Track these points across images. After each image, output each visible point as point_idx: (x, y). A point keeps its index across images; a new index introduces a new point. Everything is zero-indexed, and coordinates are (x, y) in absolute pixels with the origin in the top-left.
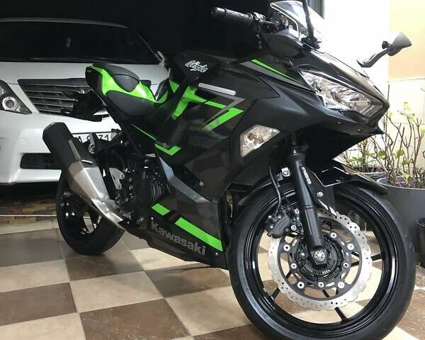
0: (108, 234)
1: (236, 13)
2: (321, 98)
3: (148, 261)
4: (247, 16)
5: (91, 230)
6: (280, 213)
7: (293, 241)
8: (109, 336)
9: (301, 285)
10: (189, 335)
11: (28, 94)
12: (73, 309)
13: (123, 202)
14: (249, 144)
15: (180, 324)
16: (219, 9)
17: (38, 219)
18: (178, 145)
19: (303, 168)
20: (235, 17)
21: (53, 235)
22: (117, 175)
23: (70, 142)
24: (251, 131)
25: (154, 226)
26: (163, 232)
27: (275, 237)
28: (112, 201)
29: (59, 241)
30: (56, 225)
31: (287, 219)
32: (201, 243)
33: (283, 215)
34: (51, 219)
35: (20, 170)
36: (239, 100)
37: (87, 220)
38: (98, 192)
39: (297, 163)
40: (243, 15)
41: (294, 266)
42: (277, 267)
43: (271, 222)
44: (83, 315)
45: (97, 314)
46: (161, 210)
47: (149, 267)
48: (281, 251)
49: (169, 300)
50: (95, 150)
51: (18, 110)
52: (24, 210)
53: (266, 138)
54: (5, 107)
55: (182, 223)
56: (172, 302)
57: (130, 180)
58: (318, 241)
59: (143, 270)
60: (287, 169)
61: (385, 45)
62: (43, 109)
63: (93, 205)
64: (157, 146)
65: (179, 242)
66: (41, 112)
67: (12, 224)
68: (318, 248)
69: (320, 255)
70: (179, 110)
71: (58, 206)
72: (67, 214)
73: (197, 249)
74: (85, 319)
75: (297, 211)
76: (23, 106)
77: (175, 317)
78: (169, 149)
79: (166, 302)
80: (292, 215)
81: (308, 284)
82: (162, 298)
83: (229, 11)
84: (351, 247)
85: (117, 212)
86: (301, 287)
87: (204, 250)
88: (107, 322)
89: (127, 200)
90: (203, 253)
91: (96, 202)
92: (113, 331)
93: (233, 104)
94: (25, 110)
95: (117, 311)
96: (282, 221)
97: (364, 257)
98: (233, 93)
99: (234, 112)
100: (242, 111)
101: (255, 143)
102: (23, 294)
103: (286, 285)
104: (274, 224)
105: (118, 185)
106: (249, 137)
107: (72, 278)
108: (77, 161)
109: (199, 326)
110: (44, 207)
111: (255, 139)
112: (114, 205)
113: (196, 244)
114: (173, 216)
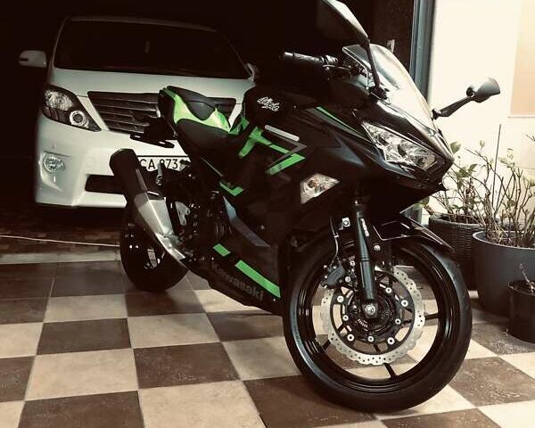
0: (171, 272)
1: (305, 57)
2: (381, 151)
3: (211, 303)
4: (318, 59)
5: (154, 265)
6: (336, 264)
7: (348, 292)
8: (159, 373)
9: (351, 338)
10: (239, 379)
11: (98, 108)
12: (128, 344)
13: (186, 239)
14: (309, 192)
15: (232, 368)
16: (287, 53)
17: (101, 249)
18: (241, 187)
19: (363, 220)
20: (305, 61)
21: (115, 266)
22: (183, 210)
23: (138, 171)
24: (312, 179)
25: (214, 266)
26: (222, 273)
27: (329, 287)
28: (176, 238)
29: (120, 274)
30: (119, 257)
31: (342, 270)
32: (260, 288)
33: (338, 266)
34: (114, 249)
35: (85, 193)
36: (301, 147)
37: (151, 254)
38: (162, 226)
39: (358, 213)
40: (313, 59)
41: (346, 318)
42: (329, 318)
43: (326, 272)
44: (136, 351)
45: (151, 351)
46: (222, 250)
47: (210, 309)
48: (334, 302)
49: (225, 344)
50: (162, 181)
51: (86, 126)
52: (87, 237)
53: (328, 187)
54: (73, 122)
55: (242, 266)
56: (229, 346)
57: (196, 216)
58: (370, 295)
59: (204, 312)
60: (347, 219)
61: (470, 91)
62: (113, 127)
63: (157, 239)
64: (222, 185)
65: (238, 285)
66: (111, 129)
67: (73, 252)
68: (369, 302)
69: (370, 309)
70: (246, 150)
71: (122, 237)
72: (131, 247)
73: (255, 293)
74: (138, 355)
75: (353, 263)
76: (92, 121)
77: (229, 360)
78: (232, 189)
79: (222, 346)
80: (347, 266)
81: (358, 338)
82: (218, 341)
83: (298, 55)
84: (405, 303)
85: (180, 248)
86: (350, 340)
87: (262, 295)
88: (159, 359)
89: (191, 237)
90: (261, 299)
91: (159, 237)
92: (163, 368)
93: (296, 150)
94: (94, 127)
95: (170, 350)
96: (336, 271)
97: (417, 315)
98: (296, 138)
99: (296, 158)
100: (303, 158)
101: (316, 191)
102: (79, 325)
103: (336, 336)
104: (329, 274)
105: (183, 220)
106: (309, 185)
107: (131, 314)
108: (143, 192)
109: (250, 371)
110: (107, 236)
111: (315, 187)
112: (177, 241)
113: (255, 288)
114: (234, 258)
